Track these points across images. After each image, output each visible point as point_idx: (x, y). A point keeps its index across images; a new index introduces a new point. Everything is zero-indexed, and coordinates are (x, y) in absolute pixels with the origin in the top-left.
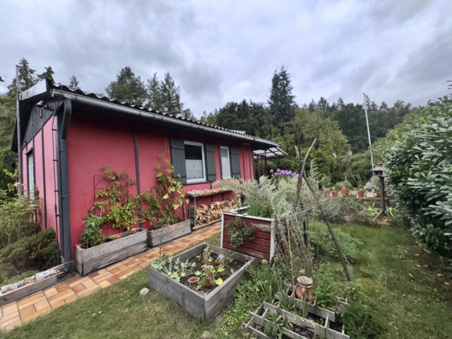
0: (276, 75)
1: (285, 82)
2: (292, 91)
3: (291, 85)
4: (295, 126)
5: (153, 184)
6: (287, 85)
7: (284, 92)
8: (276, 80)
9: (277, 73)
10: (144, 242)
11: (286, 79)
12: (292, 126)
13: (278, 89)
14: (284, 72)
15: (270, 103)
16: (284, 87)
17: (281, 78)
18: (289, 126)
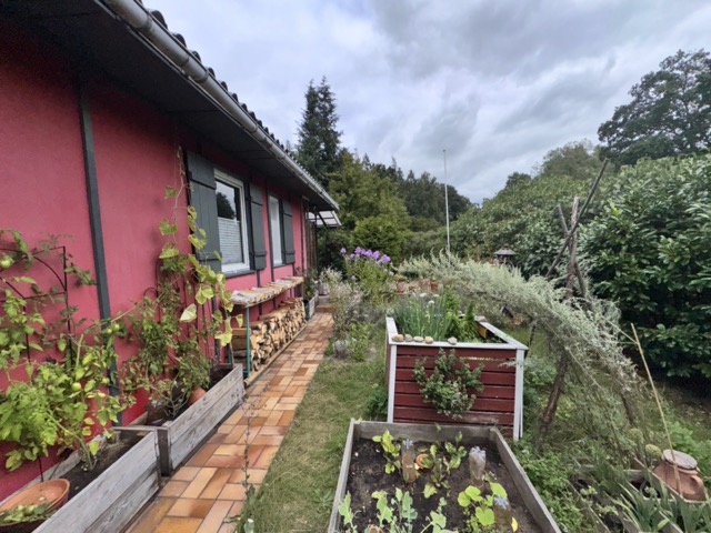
0: (311, 88)
1: (327, 105)
2: (337, 124)
3: (336, 112)
4: (345, 180)
5: (146, 279)
6: (331, 111)
7: (326, 122)
8: (312, 97)
9: (313, 86)
10: (152, 471)
11: (329, 101)
12: (341, 180)
13: (317, 114)
14: (327, 88)
15: (303, 135)
16: (326, 114)
17: (322, 96)
18: (336, 179)
